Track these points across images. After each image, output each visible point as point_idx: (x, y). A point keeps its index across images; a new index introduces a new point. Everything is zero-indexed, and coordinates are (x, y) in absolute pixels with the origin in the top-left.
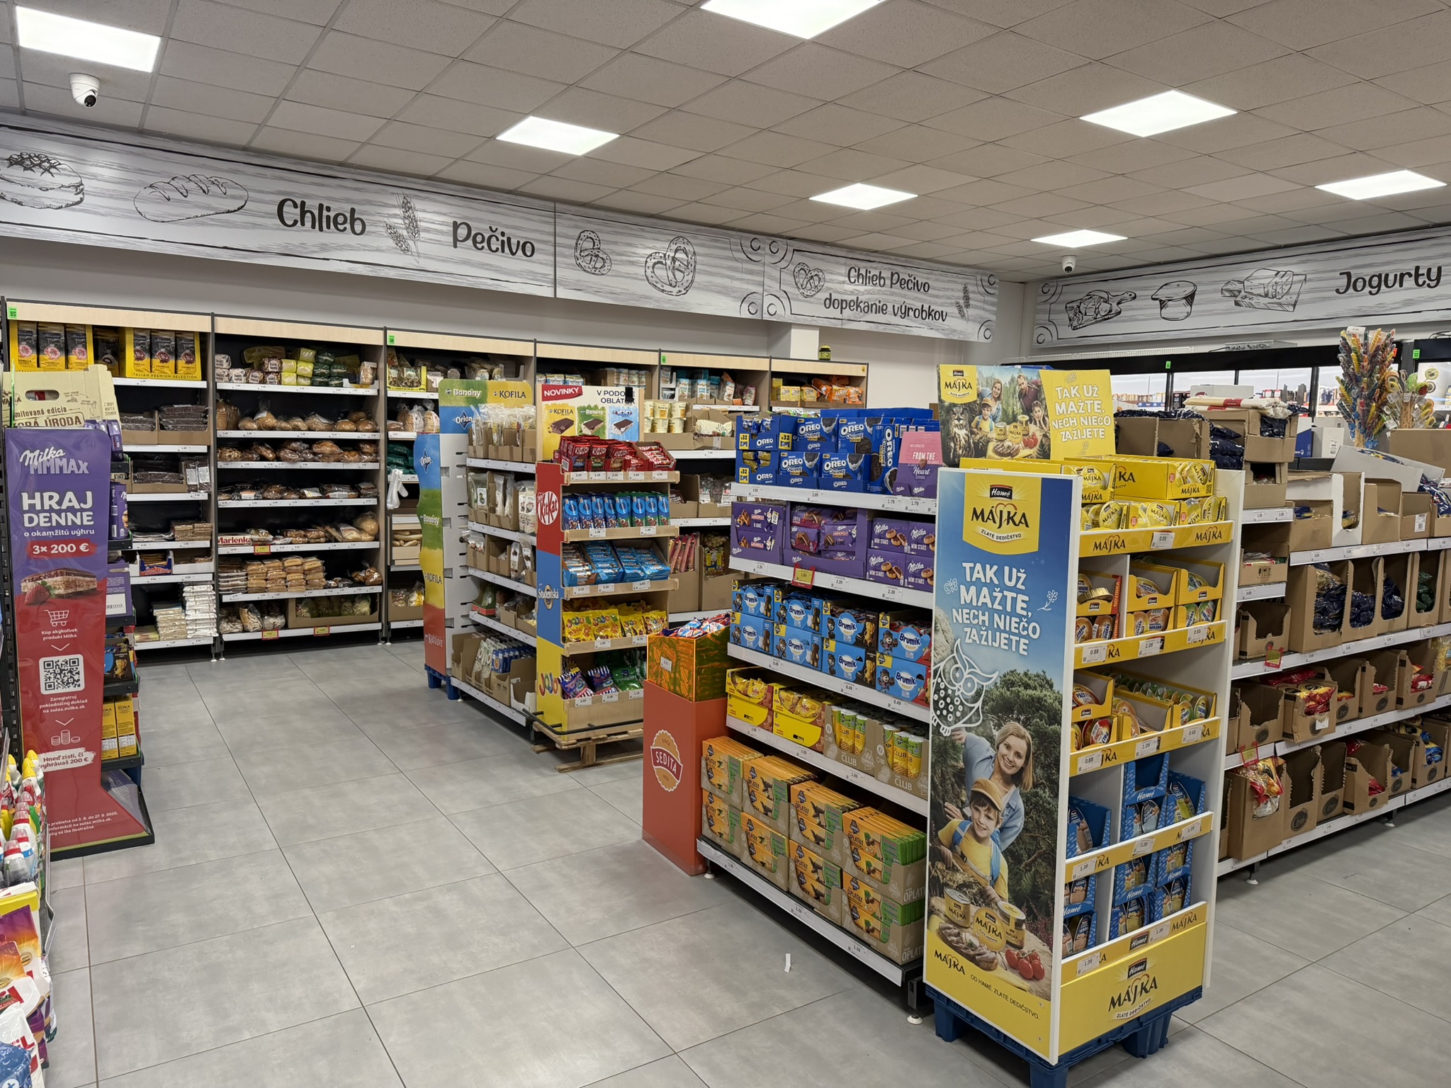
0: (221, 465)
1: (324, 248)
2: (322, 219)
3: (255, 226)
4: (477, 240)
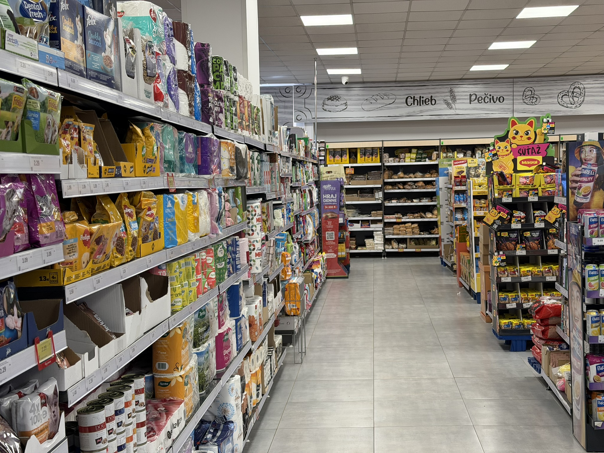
0: (386, 191)
1: (421, 111)
2: (421, 102)
3: (398, 107)
4: (479, 100)
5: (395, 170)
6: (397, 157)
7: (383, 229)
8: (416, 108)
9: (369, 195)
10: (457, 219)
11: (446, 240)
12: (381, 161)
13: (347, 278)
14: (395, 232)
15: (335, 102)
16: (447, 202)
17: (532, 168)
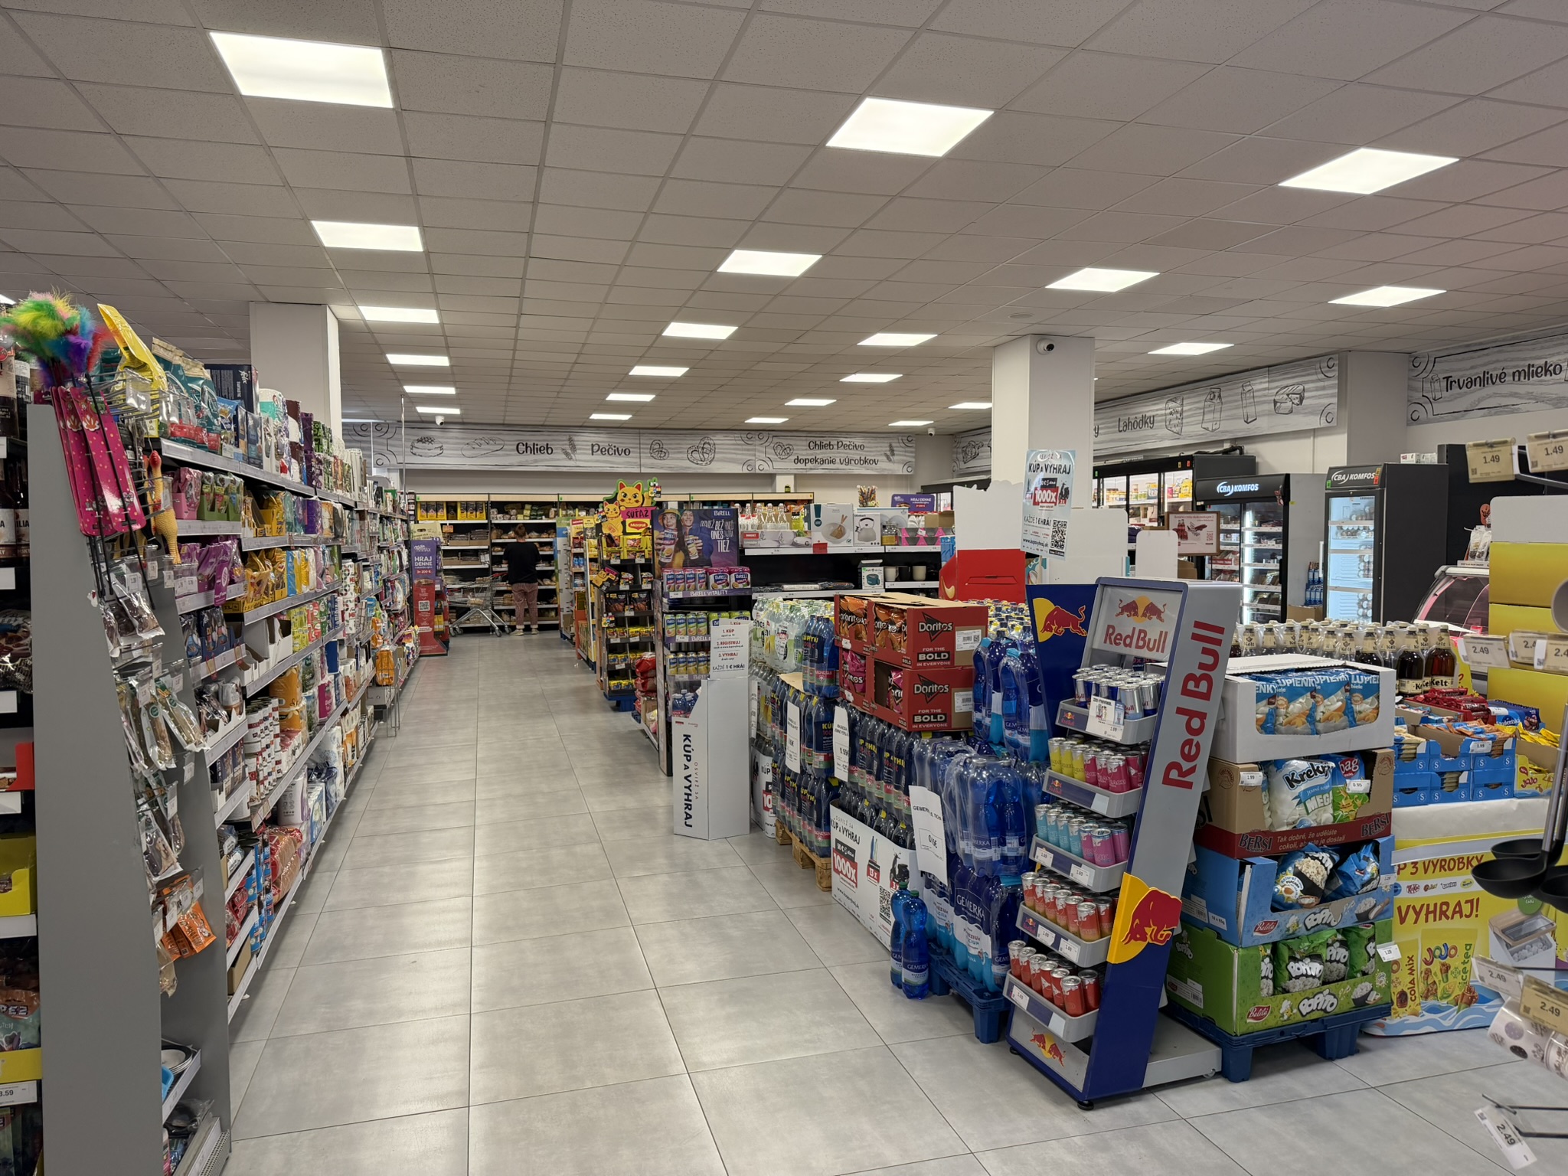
0: (494, 554)
1: (536, 461)
2: (535, 449)
3: (508, 455)
4: (602, 451)
5: (505, 528)
6: (507, 513)
7: (492, 599)
8: (529, 457)
9: (473, 558)
10: (576, 585)
11: (565, 610)
12: (487, 518)
13: (446, 655)
14: (506, 602)
15: (427, 445)
16: (566, 567)
17: (641, 531)
